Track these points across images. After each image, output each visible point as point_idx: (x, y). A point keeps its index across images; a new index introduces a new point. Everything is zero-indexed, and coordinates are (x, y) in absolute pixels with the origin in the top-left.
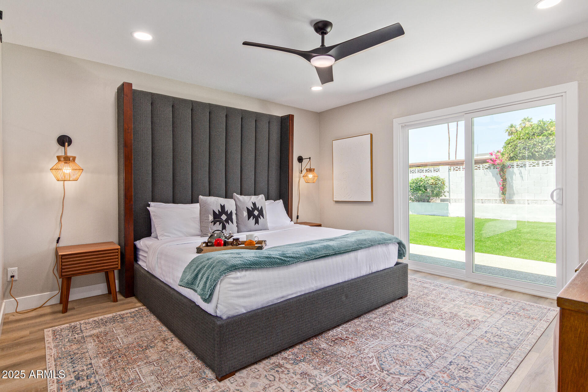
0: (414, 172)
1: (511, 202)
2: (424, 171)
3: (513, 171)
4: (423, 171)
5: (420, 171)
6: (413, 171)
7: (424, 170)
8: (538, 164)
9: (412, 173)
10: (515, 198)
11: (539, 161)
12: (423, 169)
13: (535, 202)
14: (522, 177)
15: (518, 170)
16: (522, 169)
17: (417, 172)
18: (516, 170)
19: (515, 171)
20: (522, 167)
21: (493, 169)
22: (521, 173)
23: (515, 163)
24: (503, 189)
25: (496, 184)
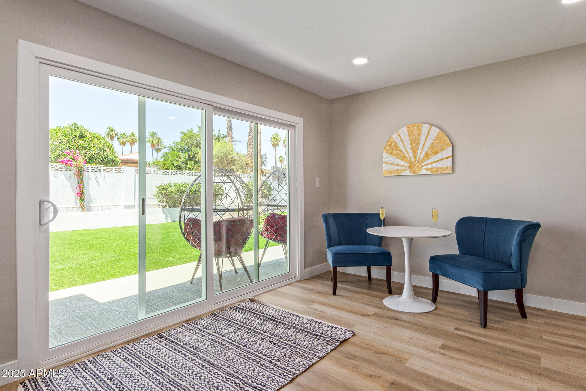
1: (90, 209)
3: (89, 175)
8: (112, 170)
10: (92, 205)
11: (113, 167)
13: (108, 207)
14: (99, 183)
15: (94, 174)
16: (98, 174)
18: (92, 174)
19: (91, 176)
20: (96, 171)
21: (66, 171)
22: (96, 178)
23: (90, 166)
24: (81, 195)
25: (70, 189)
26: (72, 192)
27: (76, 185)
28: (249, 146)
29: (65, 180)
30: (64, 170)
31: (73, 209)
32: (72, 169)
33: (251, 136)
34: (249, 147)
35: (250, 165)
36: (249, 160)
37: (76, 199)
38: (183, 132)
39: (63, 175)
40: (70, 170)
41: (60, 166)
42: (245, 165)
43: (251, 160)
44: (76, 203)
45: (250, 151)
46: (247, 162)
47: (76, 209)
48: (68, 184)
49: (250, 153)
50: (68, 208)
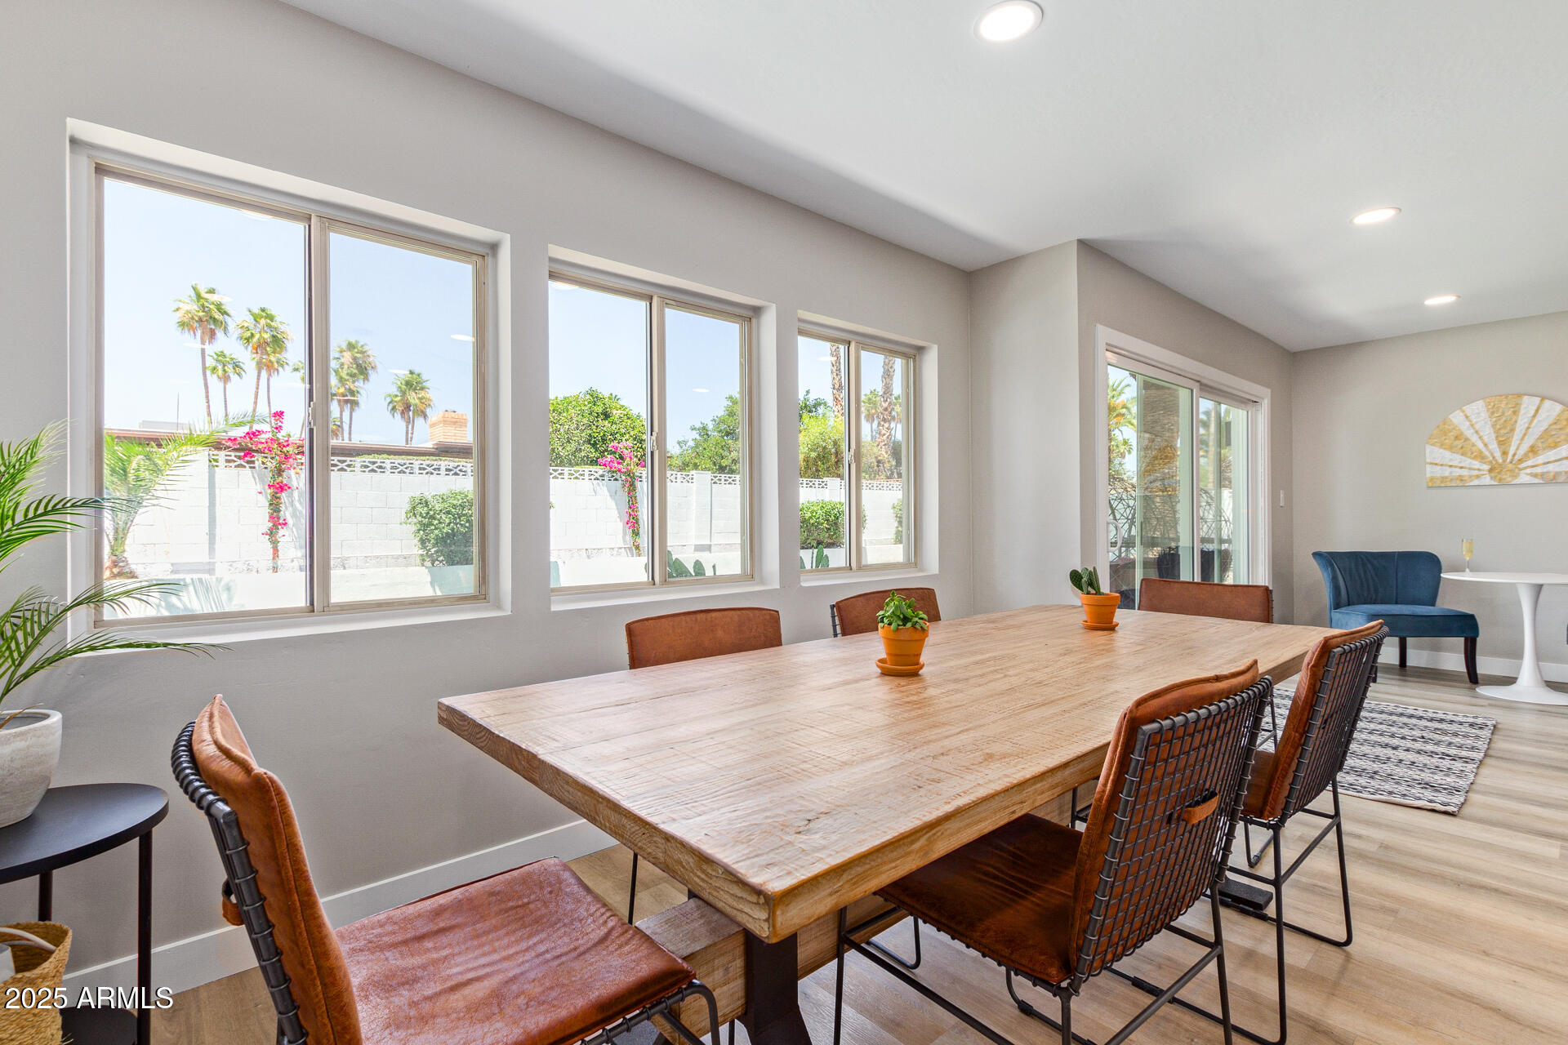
0: (408, 471)
2: (443, 472)
4: (439, 469)
5: (429, 469)
6: (401, 468)
7: (443, 468)
9: (399, 472)
12: (439, 463)
17: (417, 471)
21: (610, 480)
25: (615, 513)
26: (618, 520)
27: (625, 508)
28: (882, 423)
29: (609, 497)
30: (606, 478)
31: (620, 551)
32: (618, 478)
33: (887, 403)
34: (883, 426)
35: (887, 465)
36: (884, 453)
37: (625, 534)
38: (731, 398)
39: (605, 488)
40: (616, 480)
41: (601, 472)
42: (876, 464)
43: (886, 452)
44: (624, 541)
45: (884, 435)
46: (879, 458)
47: (623, 550)
48: (612, 504)
49: (885, 437)
50: (613, 549)
